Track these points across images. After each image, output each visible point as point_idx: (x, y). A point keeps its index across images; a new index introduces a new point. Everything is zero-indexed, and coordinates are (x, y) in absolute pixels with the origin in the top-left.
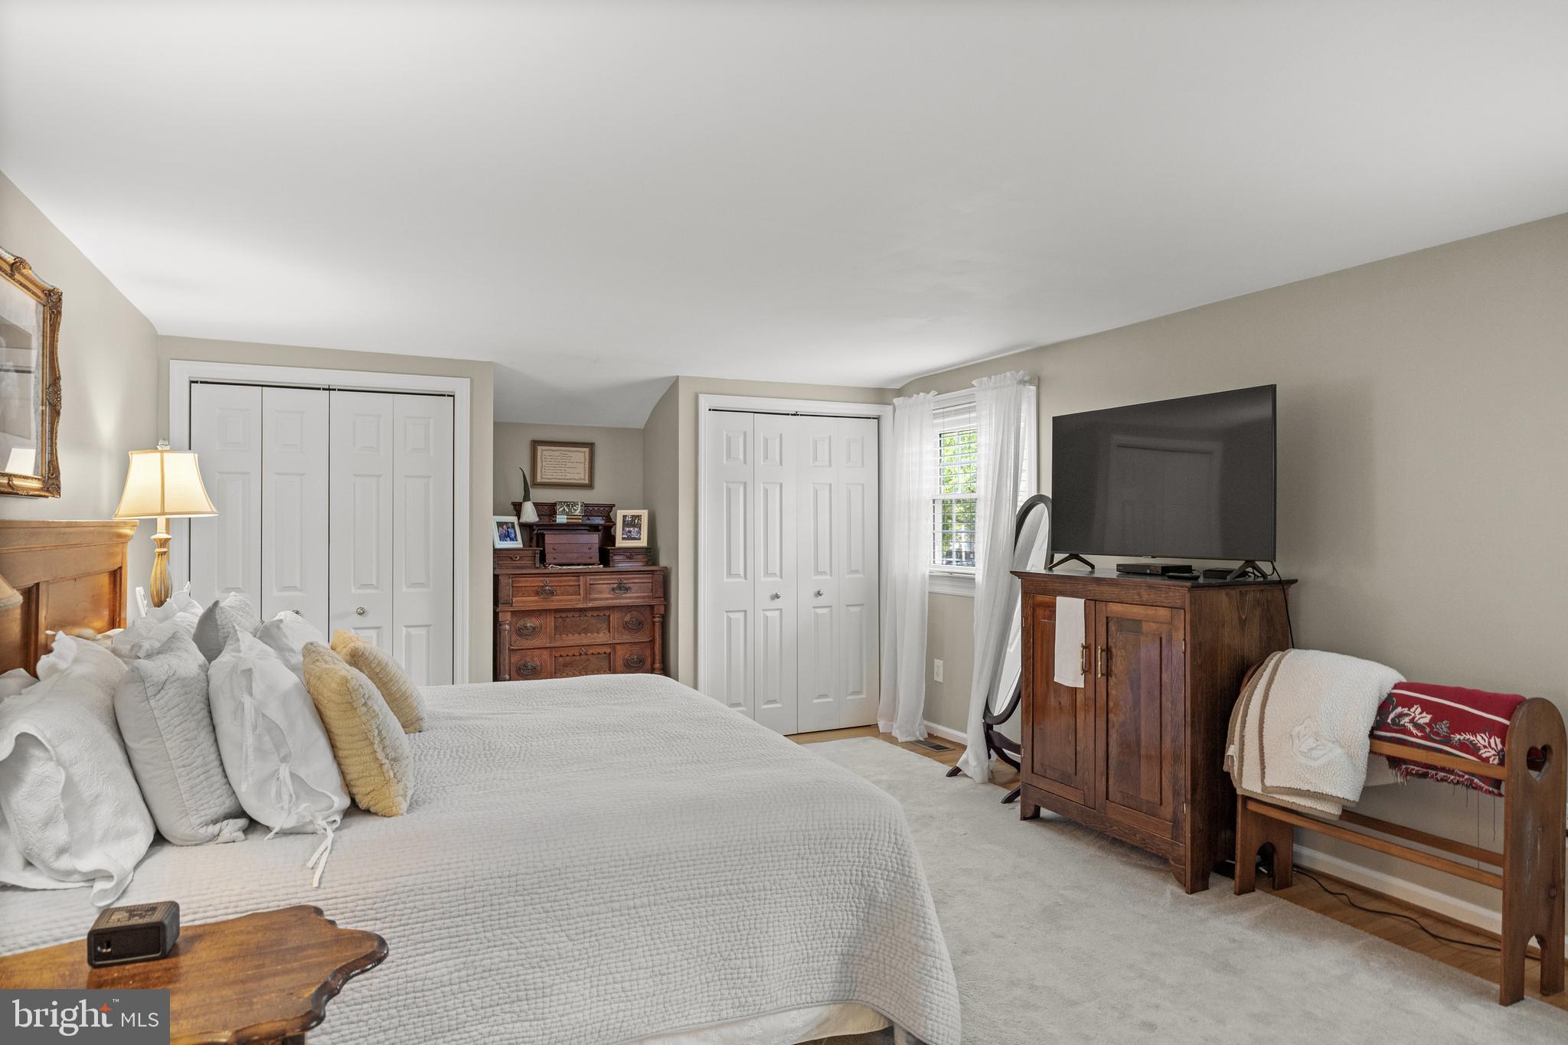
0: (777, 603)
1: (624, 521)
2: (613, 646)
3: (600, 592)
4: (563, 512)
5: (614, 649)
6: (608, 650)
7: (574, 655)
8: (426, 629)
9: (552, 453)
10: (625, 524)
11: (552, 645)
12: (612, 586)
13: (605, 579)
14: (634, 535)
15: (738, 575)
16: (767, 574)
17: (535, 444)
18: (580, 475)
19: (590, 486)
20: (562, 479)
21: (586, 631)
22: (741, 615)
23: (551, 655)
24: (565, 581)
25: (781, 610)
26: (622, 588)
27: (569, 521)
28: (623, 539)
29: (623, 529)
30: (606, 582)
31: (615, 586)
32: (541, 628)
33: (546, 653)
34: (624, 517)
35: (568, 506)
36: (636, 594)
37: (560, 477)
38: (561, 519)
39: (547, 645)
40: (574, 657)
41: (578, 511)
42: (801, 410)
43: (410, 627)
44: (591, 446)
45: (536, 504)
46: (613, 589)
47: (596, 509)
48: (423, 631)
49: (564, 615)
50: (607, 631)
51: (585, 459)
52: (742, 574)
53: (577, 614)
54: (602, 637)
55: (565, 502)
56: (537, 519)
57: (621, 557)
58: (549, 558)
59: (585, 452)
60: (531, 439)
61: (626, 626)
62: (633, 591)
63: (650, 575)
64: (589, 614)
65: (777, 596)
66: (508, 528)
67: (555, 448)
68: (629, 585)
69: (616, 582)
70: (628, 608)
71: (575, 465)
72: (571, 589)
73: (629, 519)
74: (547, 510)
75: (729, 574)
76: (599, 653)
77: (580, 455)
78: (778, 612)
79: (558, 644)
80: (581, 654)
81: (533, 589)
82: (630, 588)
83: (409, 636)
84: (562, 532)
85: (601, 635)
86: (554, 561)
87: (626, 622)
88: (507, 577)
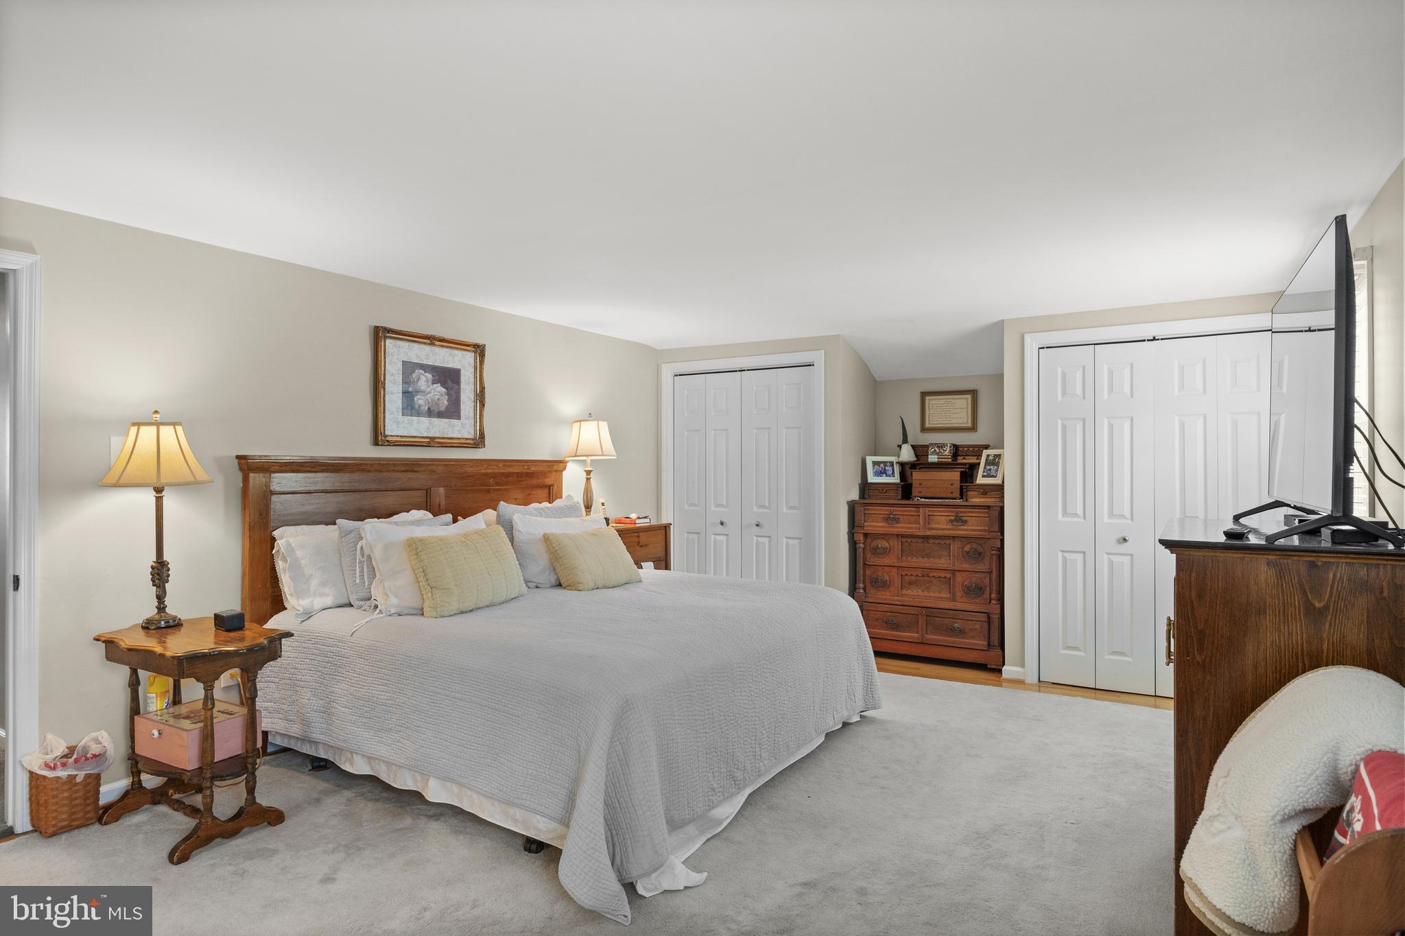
0: (1125, 548)
1: (987, 460)
2: (954, 572)
3: (939, 523)
4: (934, 453)
5: (954, 575)
6: (949, 576)
7: (917, 575)
8: (799, 540)
9: (938, 402)
10: (987, 463)
11: (900, 564)
12: (950, 517)
13: (943, 512)
14: (993, 473)
15: (1076, 515)
16: (1111, 514)
17: (924, 394)
18: (963, 419)
19: (973, 428)
20: (947, 424)
21: (928, 556)
22: (1079, 557)
23: (898, 574)
24: (906, 511)
25: (1132, 555)
26: (959, 520)
27: (940, 460)
28: (983, 476)
29: (985, 468)
30: (944, 514)
31: (953, 518)
32: (890, 550)
33: (894, 570)
34: (988, 456)
35: (938, 447)
36: (974, 525)
37: (945, 422)
38: (933, 458)
39: (896, 564)
40: (917, 578)
41: (947, 451)
42: (1158, 335)
43: (789, 538)
44: (974, 393)
45: (913, 446)
46: (951, 521)
47: (971, 449)
48: (796, 542)
49: (909, 540)
50: (948, 558)
51: (968, 404)
52: (1080, 512)
53: (920, 541)
54: (943, 562)
55: (935, 444)
56: (915, 459)
57: (975, 493)
58: (915, 491)
59: (967, 399)
60: (920, 391)
61: (967, 556)
62: (970, 524)
63: (987, 511)
64: (932, 541)
65: (1125, 540)
66: (885, 466)
67: (939, 397)
68: (965, 518)
69: (953, 514)
70: (967, 539)
71: (957, 411)
72: (912, 519)
73: (991, 458)
74: (920, 451)
75: (1065, 513)
76: (939, 577)
77: (964, 402)
78: (1128, 558)
79: (903, 564)
80: (923, 576)
81: (881, 516)
82: (966, 522)
83: (787, 544)
84: (931, 470)
85: (943, 560)
86: (920, 495)
87: (968, 553)
88: (860, 505)
